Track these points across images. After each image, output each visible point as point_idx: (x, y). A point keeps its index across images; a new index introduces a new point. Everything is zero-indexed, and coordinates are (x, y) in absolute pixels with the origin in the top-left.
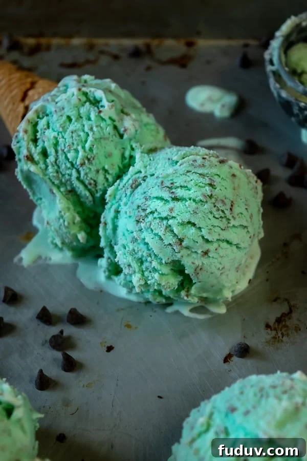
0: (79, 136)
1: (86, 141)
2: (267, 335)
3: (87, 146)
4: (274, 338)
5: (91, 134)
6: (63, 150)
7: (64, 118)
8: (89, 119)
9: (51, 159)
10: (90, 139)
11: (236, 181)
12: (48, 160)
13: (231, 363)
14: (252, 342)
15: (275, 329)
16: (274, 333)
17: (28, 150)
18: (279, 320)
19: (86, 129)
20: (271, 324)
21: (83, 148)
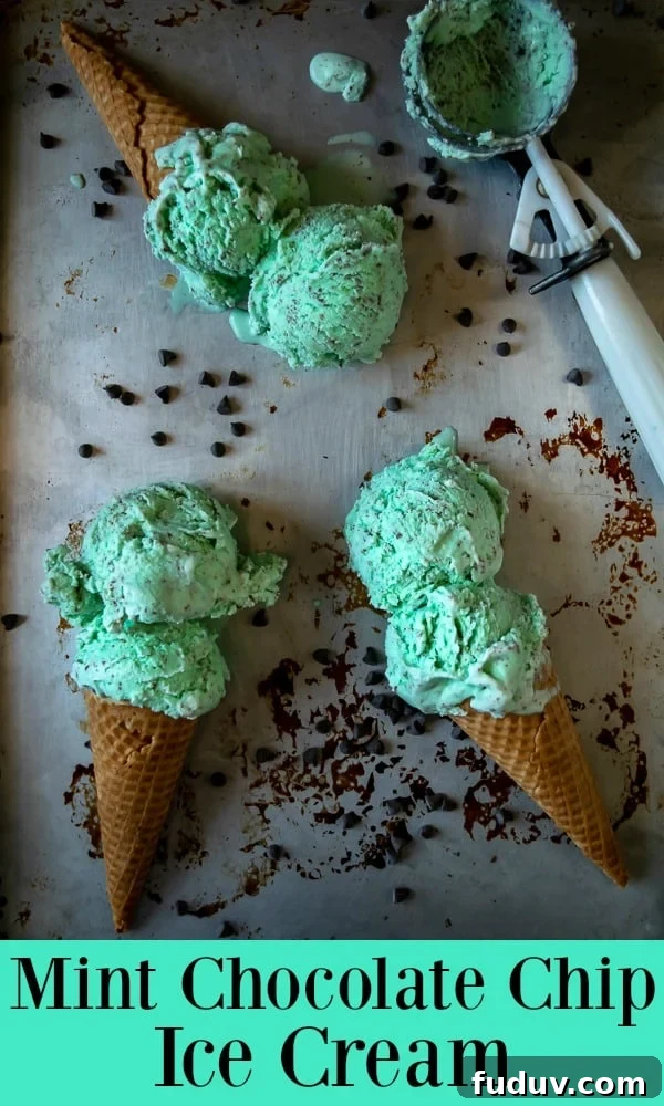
0: (215, 233)
1: (224, 236)
2: (415, 385)
3: (226, 242)
4: (423, 388)
5: (228, 230)
6: (202, 247)
7: (197, 214)
8: (224, 212)
9: (190, 250)
10: (228, 236)
11: (382, 269)
12: (186, 252)
13: (385, 418)
14: (403, 395)
15: (423, 379)
16: (422, 382)
17: (165, 242)
18: (426, 368)
19: (222, 224)
20: (419, 373)
21: (222, 243)
